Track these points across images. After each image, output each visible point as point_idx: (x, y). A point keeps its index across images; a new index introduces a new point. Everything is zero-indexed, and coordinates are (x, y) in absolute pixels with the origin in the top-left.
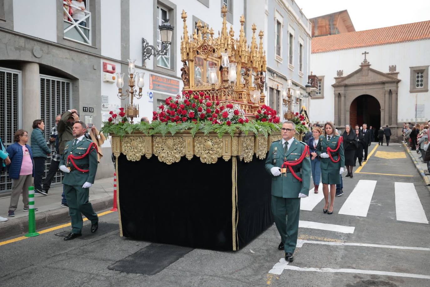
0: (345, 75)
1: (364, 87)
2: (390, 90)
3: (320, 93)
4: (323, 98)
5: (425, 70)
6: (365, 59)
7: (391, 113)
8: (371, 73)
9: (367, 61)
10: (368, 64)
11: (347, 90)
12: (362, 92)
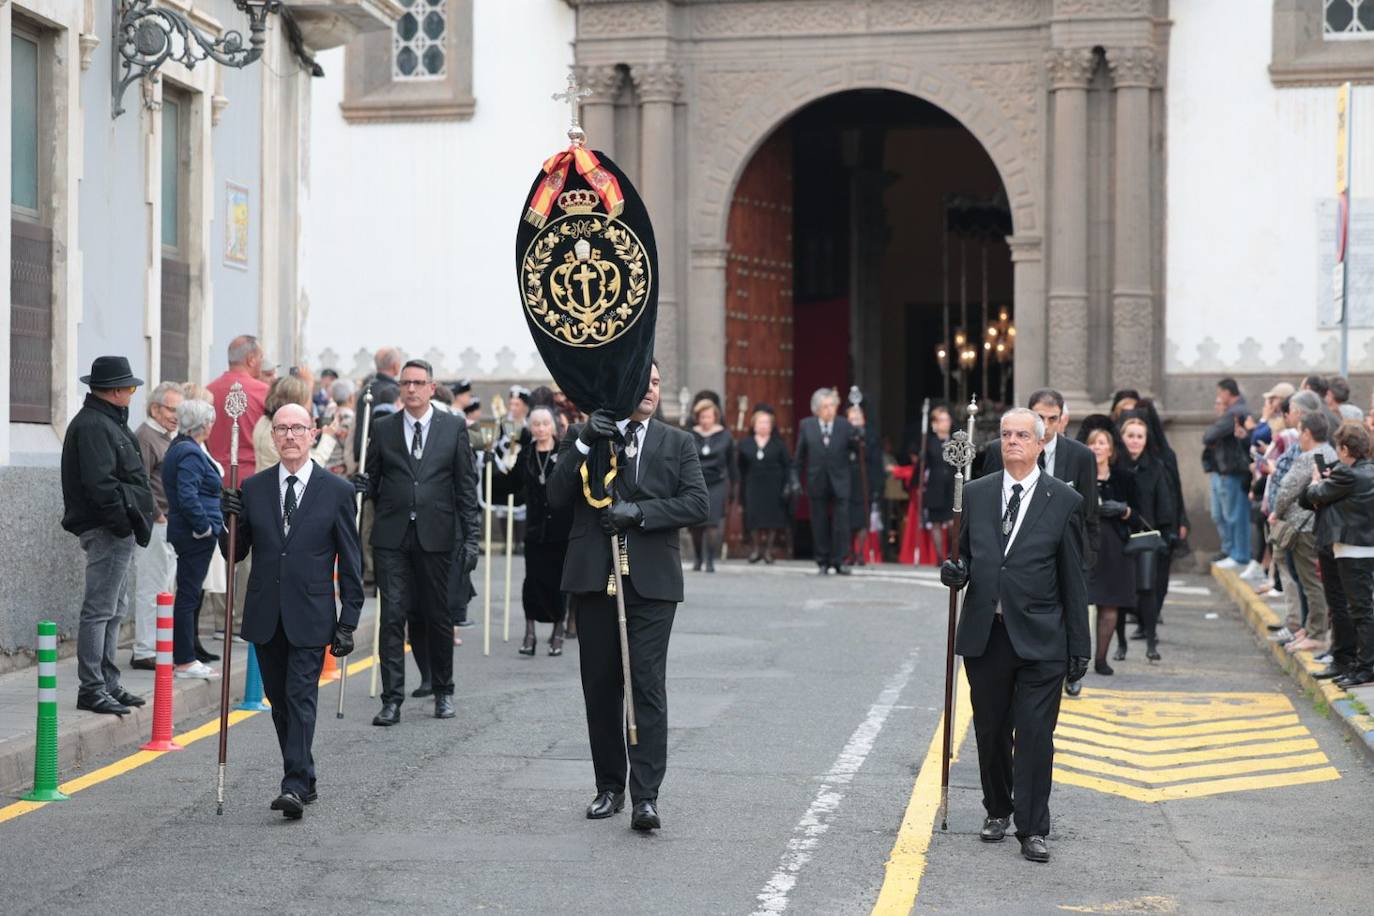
1: (859, 16)
2: (1099, 51)
3: (434, 61)
4: (462, 109)
7: (1111, 282)
11: (701, 41)
12: (838, 66)
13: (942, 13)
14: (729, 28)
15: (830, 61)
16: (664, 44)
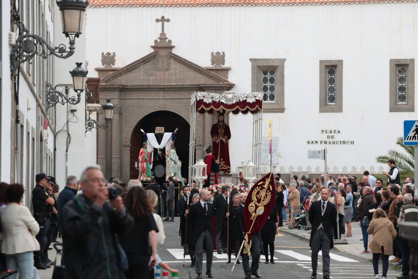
0: (119, 64)
1: (161, 95)
5: (278, 66)
6: (163, 34)
8: (174, 65)
9: (167, 38)
10: (168, 45)
11: (125, 99)
12: (156, 106)
13: (180, 94)
14: (132, 97)
15: (155, 104)
16: (118, 100)
